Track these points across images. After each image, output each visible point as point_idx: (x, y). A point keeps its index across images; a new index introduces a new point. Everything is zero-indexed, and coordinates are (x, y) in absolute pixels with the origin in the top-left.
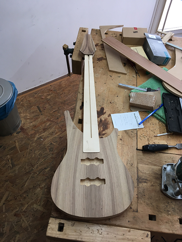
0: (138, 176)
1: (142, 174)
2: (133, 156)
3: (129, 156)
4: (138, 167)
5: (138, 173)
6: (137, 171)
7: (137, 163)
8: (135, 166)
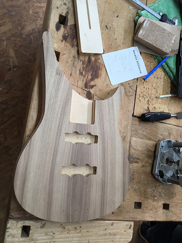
0: (129, 154)
1: (134, 151)
2: (127, 126)
3: (123, 126)
4: (131, 142)
5: (129, 150)
6: (130, 147)
7: (131, 136)
8: (128, 141)
